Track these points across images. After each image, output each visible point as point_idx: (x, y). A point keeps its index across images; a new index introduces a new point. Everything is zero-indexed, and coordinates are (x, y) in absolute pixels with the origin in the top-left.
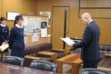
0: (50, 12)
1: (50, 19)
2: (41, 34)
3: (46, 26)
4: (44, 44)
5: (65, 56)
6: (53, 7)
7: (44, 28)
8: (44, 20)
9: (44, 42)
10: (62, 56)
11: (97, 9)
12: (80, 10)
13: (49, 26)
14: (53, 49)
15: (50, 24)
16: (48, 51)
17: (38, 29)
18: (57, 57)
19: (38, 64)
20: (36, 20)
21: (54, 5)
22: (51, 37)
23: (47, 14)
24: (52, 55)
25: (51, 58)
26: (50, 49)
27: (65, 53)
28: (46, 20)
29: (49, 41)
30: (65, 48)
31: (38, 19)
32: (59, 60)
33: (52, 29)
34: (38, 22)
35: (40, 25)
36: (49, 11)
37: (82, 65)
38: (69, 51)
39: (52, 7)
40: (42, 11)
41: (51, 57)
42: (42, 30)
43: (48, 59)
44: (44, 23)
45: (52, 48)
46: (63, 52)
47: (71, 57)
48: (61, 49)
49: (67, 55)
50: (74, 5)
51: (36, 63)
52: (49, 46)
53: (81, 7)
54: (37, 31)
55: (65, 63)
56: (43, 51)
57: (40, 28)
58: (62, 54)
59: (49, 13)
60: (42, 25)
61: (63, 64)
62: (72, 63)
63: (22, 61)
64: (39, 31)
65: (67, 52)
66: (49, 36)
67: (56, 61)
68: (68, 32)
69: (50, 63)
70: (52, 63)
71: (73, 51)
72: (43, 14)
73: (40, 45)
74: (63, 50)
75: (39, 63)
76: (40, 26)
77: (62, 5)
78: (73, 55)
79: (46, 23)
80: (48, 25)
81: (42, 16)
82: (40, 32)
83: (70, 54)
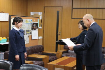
0: (42, 13)
1: (41, 20)
2: (31, 36)
3: (37, 27)
4: (35, 46)
5: (57, 59)
6: (45, 7)
7: (35, 29)
8: (34, 21)
9: (34, 44)
10: (54, 59)
11: (91, 10)
12: (73, 10)
13: (41, 28)
14: (45, 51)
15: (41, 25)
16: (39, 54)
17: (28, 31)
18: (49, 60)
19: (27, 68)
20: (26, 21)
21: (46, 6)
22: (43, 39)
23: (38, 14)
24: (44, 59)
25: (42, 62)
26: (41, 52)
27: (57, 56)
28: (38, 22)
29: (40, 44)
30: (58, 51)
31: (28, 20)
32: (51, 63)
33: (44, 31)
34: (29, 24)
35: (31, 26)
36: (40, 12)
37: (76, 68)
38: (61, 53)
39: (43, 7)
40: (33, 12)
41: (42, 60)
42: (33, 31)
43: (39, 62)
44: (35, 24)
45: (43, 51)
46: (55, 55)
47: (64, 61)
48: (53, 52)
49: (59, 58)
50: (67, 5)
51: (25, 68)
52: (40, 48)
53: (74, 7)
54: (27, 32)
55: (57, 67)
56: (34, 54)
57: (31, 29)
58: (54, 57)
59: (40, 14)
60: (33, 26)
61: (55, 68)
62: (65, 67)
63: (10, 65)
64: (29, 32)
65: (60, 54)
66: (40, 38)
67: (47, 65)
68: (60, 33)
69: (40, 67)
70: (42, 67)
71: (66, 54)
72: (34, 14)
73: (30, 47)
74: (55, 53)
75: (29, 67)
76: (31, 28)
77: (54, 6)
78: (65, 58)
79: (37, 24)
80: (40, 26)
81: (32, 17)
82: (31, 33)
83: (62, 57)
